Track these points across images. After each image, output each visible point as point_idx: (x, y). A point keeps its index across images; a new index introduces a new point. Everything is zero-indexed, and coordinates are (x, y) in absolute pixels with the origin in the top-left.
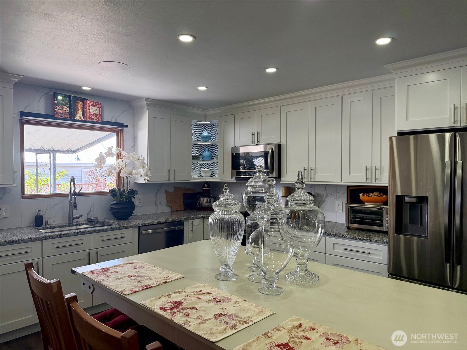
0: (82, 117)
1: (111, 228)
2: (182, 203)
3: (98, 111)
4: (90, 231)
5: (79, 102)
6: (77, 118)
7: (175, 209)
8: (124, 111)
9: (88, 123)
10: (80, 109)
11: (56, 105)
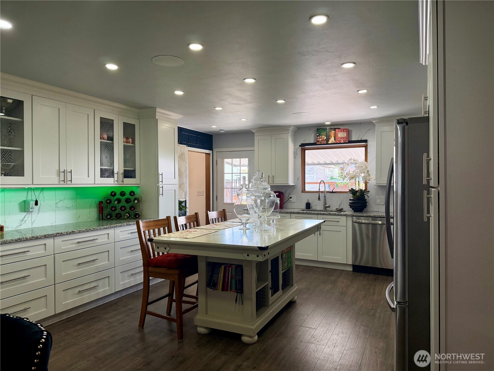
1: (329, 213)
3: (346, 135)
4: (316, 213)
5: (332, 131)
6: (330, 142)
8: (369, 130)
9: (338, 145)
10: (333, 136)
11: (318, 136)
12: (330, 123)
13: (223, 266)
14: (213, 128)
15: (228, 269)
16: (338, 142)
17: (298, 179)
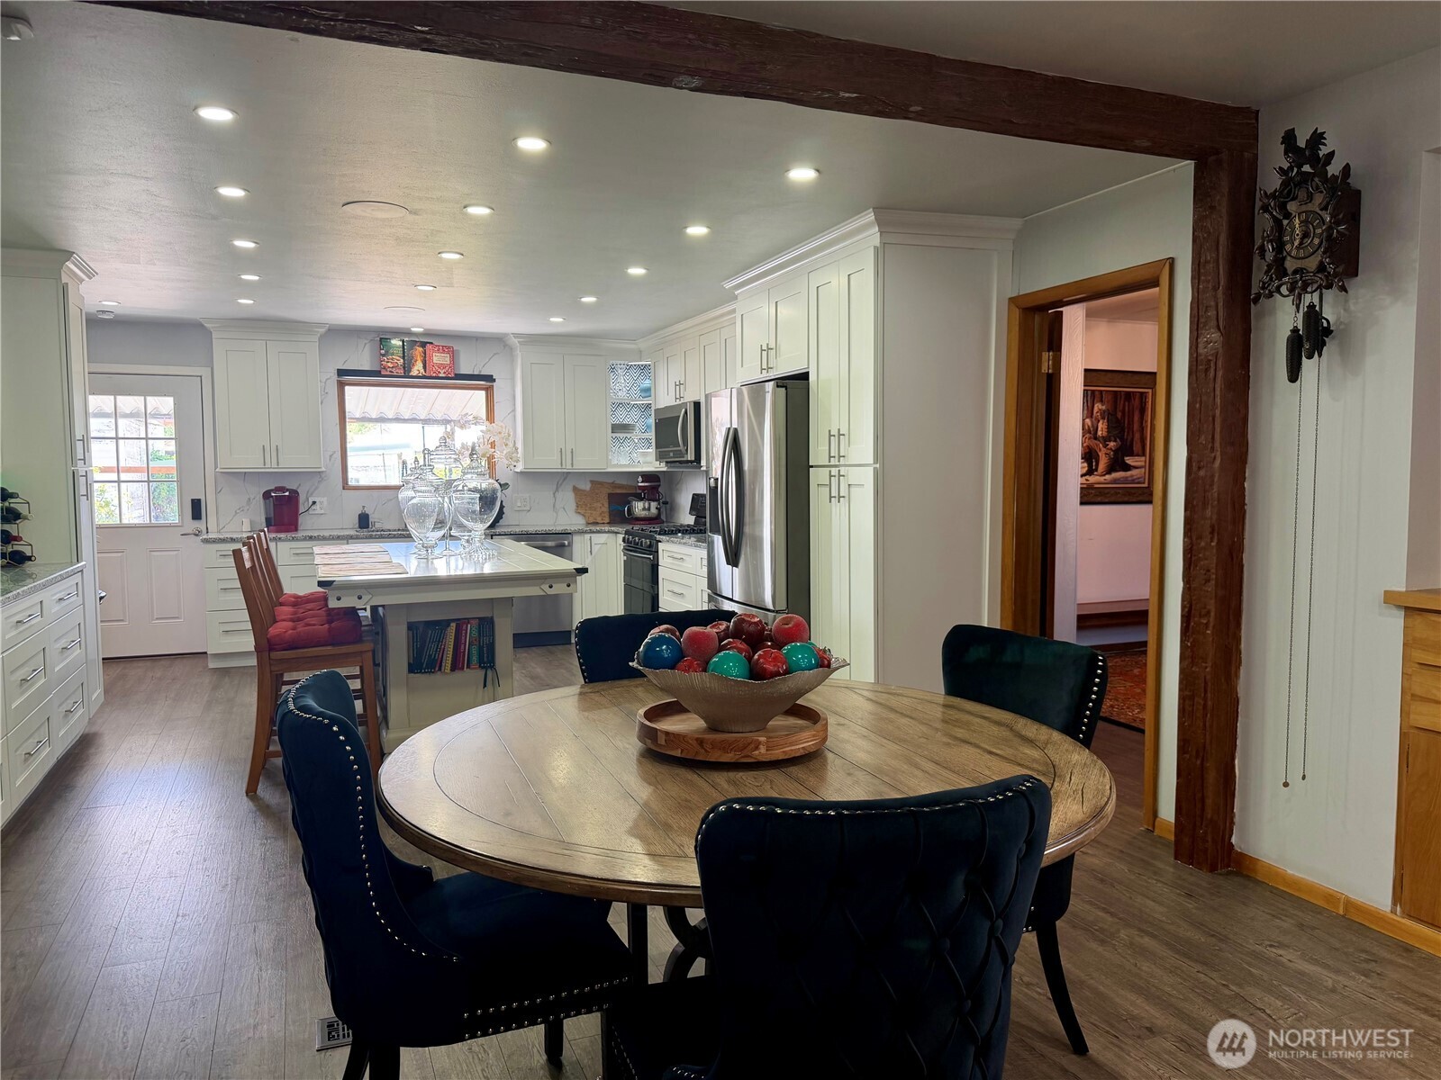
0: (422, 371)
2: (606, 509)
3: (448, 359)
5: (418, 348)
6: (414, 373)
7: (591, 520)
8: (495, 354)
9: (432, 379)
10: (419, 358)
11: (383, 355)
12: (421, 330)
13: (453, 625)
14: (104, 305)
15: (464, 627)
16: (434, 375)
17: (331, 456)
